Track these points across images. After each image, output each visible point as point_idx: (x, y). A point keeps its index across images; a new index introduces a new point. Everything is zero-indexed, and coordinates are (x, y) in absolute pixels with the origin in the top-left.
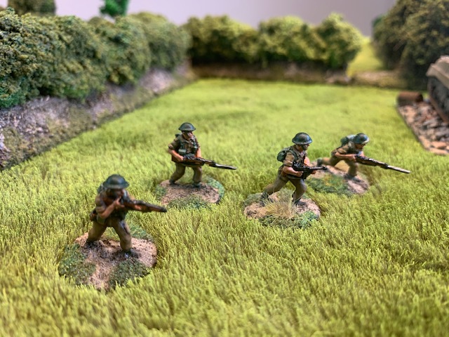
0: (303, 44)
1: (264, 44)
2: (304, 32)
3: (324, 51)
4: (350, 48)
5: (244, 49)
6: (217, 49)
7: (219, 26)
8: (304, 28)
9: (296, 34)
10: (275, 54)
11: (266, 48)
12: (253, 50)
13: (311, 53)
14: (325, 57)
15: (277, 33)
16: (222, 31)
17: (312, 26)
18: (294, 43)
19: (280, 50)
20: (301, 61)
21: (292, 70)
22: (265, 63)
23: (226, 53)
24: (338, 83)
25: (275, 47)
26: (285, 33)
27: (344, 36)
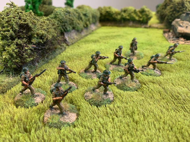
0: (134, 15)
1: (122, 15)
2: (135, 12)
3: (141, 17)
4: (149, 17)
5: (116, 17)
6: (107, 17)
7: (108, 10)
8: (135, 10)
9: (132, 12)
10: (126, 19)
11: (123, 17)
12: (119, 17)
13: (137, 18)
14: (141, 19)
15: (126, 12)
16: (109, 12)
17: (137, 10)
18: (132, 15)
19: (128, 17)
20: (134, 21)
21: (131, 24)
22: (122, 21)
23: (110, 18)
24: (145, 27)
25: (126, 16)
26: (129, 12)
27: (147, 13)
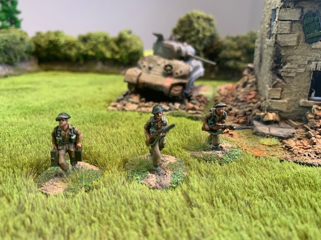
0: (103, 49)
1: (79, 49)
3: (117, 53)
5: (68, 52)
6: (53, 53)
7: (52, 37)
9: (100, 42)
11: (81, 52)
12: (74, 52)
13: (108, 54)
14: (117, 57)
15: (89, 42)
16: (54, 41)
19: (90, 53)
20: (104, 60)
21: (99, 66)
22: (82, 61)
23: (59, 55)
25: (87, 51)
27: (128, 44)
